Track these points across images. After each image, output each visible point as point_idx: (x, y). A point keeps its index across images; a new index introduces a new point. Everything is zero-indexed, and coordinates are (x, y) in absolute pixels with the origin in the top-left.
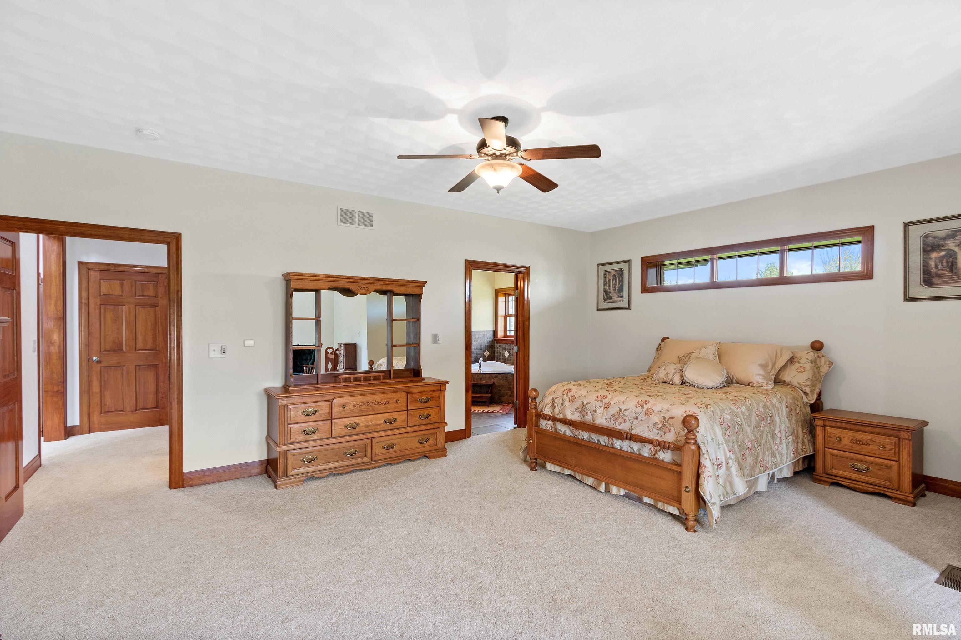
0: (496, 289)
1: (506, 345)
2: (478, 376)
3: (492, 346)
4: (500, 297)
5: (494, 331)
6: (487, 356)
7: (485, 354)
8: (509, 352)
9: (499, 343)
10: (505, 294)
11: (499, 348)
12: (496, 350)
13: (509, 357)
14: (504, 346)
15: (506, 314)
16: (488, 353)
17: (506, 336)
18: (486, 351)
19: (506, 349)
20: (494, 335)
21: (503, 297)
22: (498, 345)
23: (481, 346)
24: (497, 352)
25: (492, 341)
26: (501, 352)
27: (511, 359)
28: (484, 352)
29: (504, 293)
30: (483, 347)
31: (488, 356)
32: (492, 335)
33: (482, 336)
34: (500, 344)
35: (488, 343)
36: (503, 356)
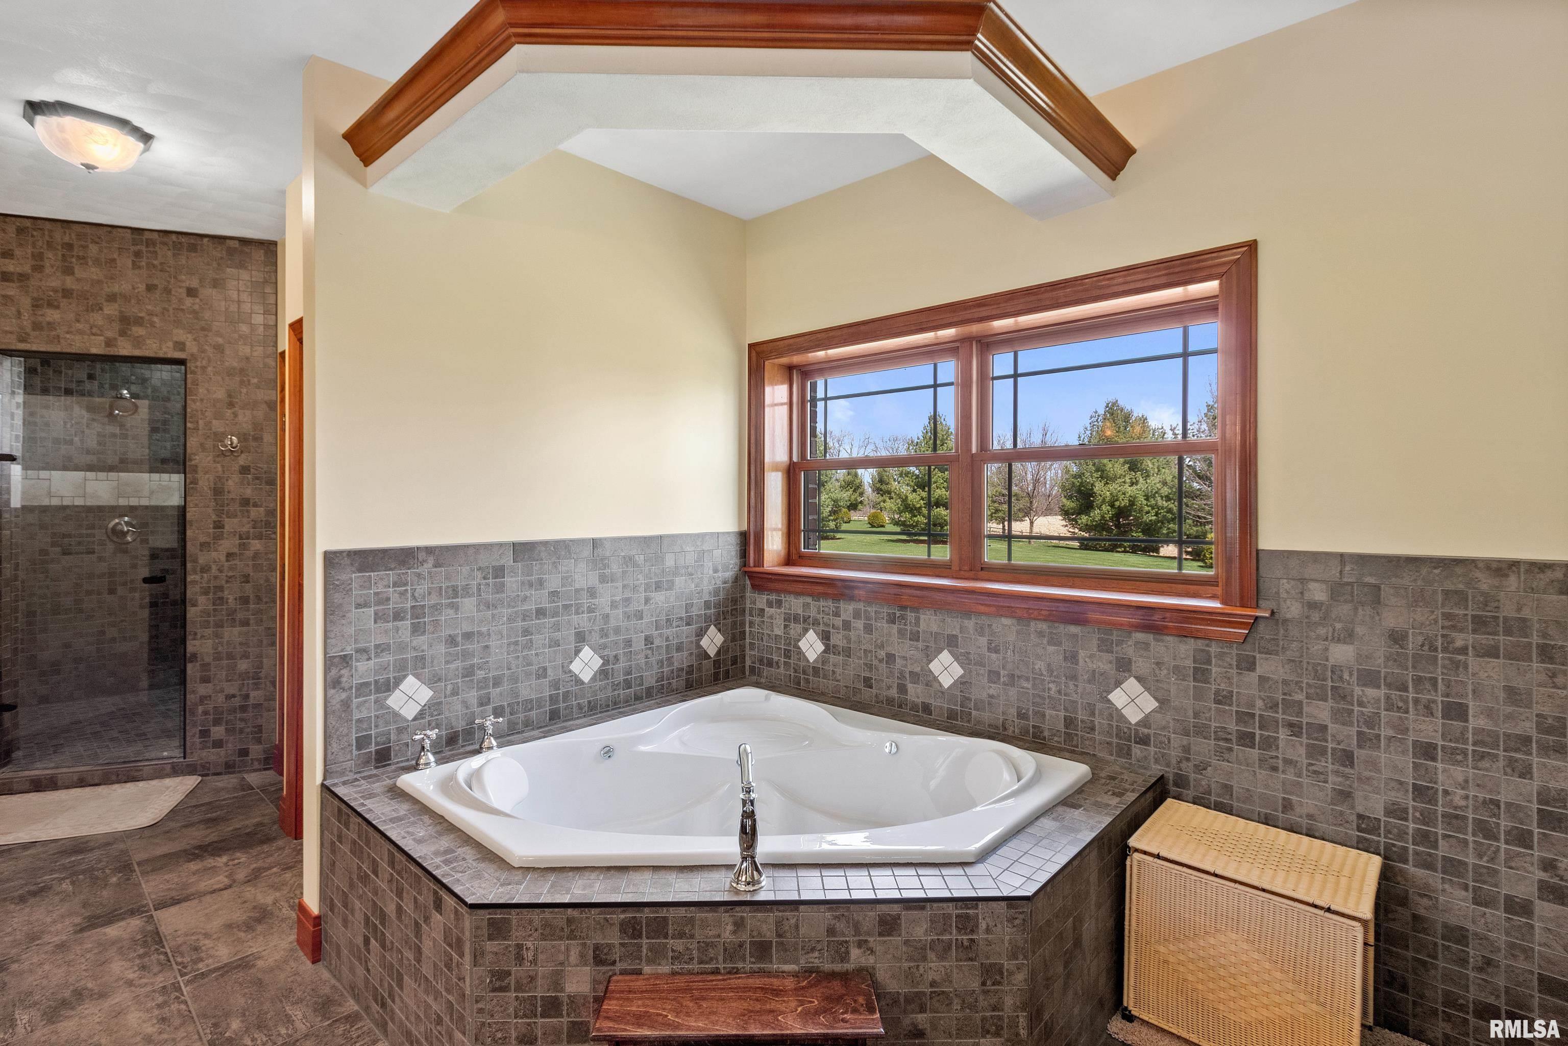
0: (751, 346)
1: (809, 600)
2: (739, 925)
3: (734, 601)
4: (772, 384)
5: (743, 536)
6: (712, 652)
7: (705, 642)
8: (825, 637)
9: (771, 591)
10: (790, 368)
11: (769, 611)
12: (751, 624)
13: (823, 658)
14: (795, 604)
15: (795, 459)
16: (719, 639)
17: (794, 557)
18: (707, 628)
19: (807, 623)
20: (744, 554)
21: (782, 383)
22: (761, 600)
23: (688, 607)
24: (755, 629)
25: (736, 579)
26: (779, 631)
27: (839, 671)
28: (701, 633)
29: (785, 360)
30: (695, 612)
31: (718, 653)
32: (733, 553)
33: (690, 559)
34: (773, 597)
35: (716, 592)
36: (792, 650)
